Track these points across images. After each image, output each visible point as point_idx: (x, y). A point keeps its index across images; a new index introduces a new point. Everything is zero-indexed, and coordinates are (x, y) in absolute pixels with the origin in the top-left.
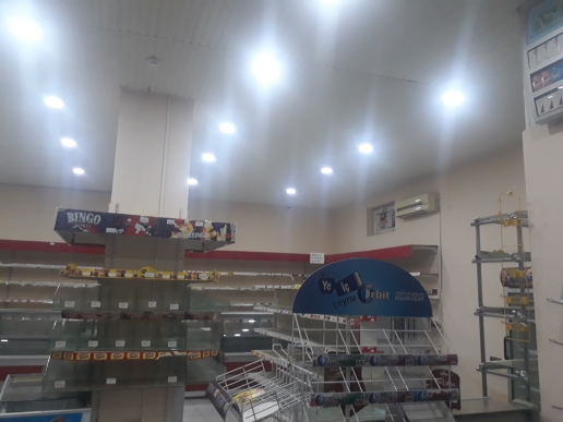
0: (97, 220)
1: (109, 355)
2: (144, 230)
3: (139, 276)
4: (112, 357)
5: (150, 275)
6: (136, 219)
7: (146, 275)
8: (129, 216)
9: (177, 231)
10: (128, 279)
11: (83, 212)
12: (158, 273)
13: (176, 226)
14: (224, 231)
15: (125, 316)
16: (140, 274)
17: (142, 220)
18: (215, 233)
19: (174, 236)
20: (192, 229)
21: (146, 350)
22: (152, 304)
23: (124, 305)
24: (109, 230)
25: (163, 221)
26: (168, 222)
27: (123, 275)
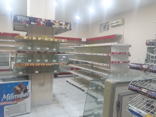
1: (35, 64)
2: (43, 24)
3: (43, 39)
5: (46, 39)
6: (41, 19)
7: (45, 39)
8: (38, 19)
9: (54, 24)
10: (39, 40)
11: (23, 16)
12: (49, 39)
14: (69, 25)
15: (39, 52)
17: (43, 20)
18: (66, 26)
19: (53, 26)
20: (59, 24)
22: (48, 49)
23: (39, 49)
24: (32, 23)
25: (49, 21)
26: (51, 21)
27: (37, 39)
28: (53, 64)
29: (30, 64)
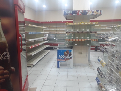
0: (71, 12)
1: (75, 40)
2: (81, 13)
4: (76, 40)
5: (83, 23)
6: (79, 11)
7: (82, 24)
8: (77, 11)
9: (88, 13)
10: (78, 25)
11: (68, 11)
12: (84, 23)
13: (88, 12)
14: (99, 12)
15: (78, 32)
16: (80, 24)
17: (80, 11)
18: (97, 13)
19: (87, 14)
20: (91, 12)
21: (83, 39)
22: (83, 30)
23: (78, 30)
24: (74, 14)
25: (85, 11)
26: (86, 11)
27: (77, 24)
28: (87, 40)
29: (72, 40)
